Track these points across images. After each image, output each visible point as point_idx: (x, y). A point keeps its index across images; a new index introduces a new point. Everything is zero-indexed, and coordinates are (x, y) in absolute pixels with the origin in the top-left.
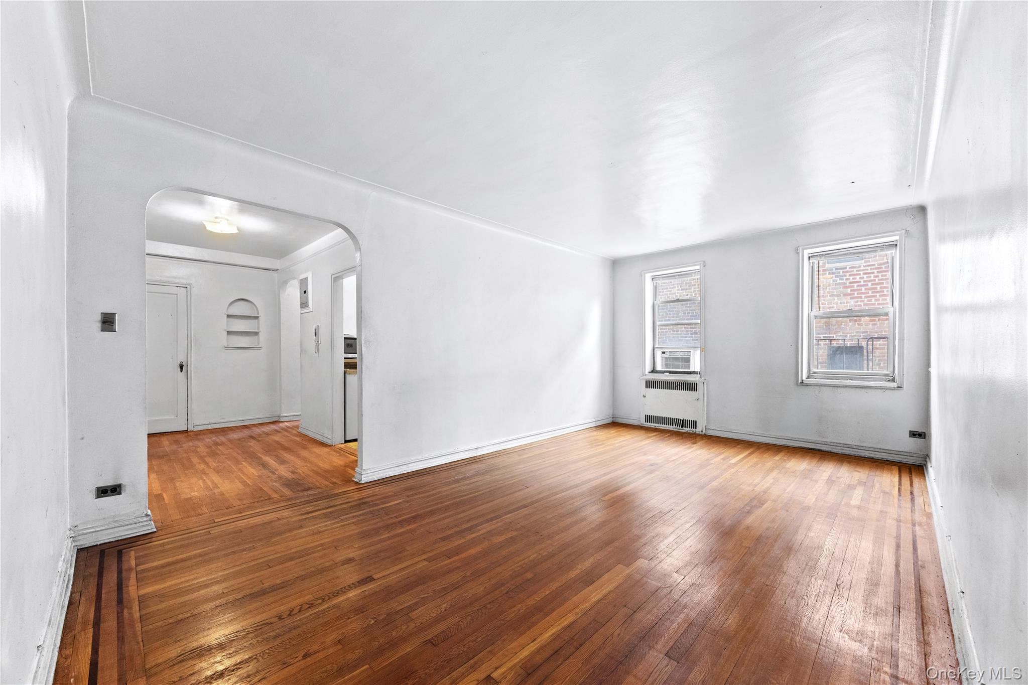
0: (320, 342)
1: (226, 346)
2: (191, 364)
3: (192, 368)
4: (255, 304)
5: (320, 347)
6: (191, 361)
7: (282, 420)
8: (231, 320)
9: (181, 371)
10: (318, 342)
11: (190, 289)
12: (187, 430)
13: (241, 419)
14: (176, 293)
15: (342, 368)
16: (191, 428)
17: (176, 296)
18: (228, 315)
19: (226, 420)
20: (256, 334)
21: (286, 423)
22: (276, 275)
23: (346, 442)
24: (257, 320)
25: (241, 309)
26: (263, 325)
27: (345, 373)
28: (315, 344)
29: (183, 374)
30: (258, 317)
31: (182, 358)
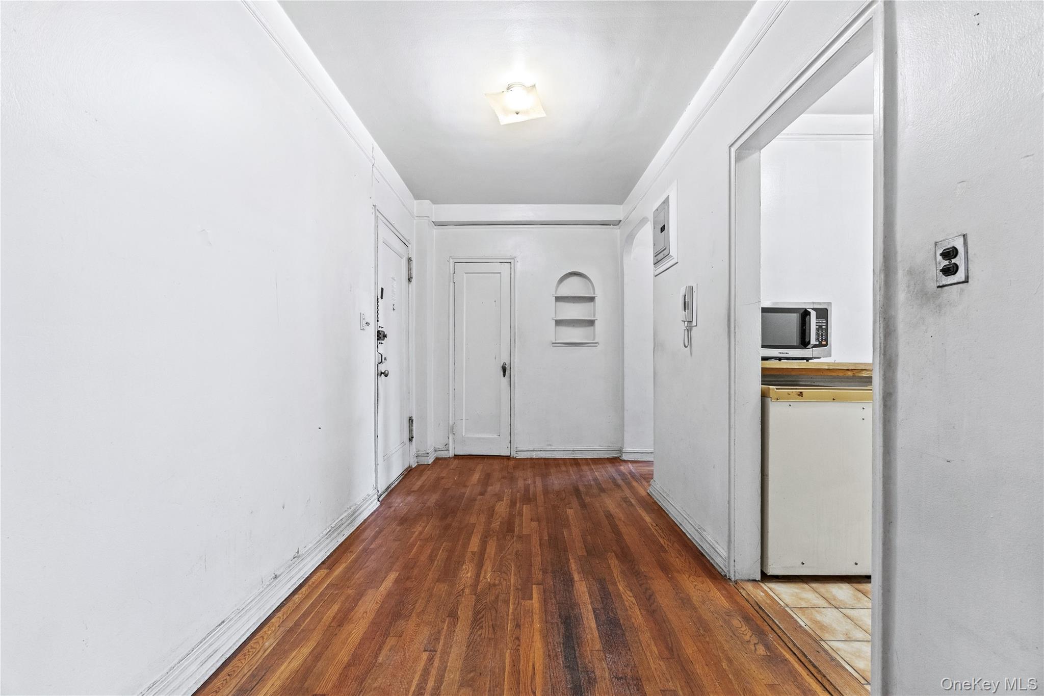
0: (694, 323)
1: (554, 342)
2: (514, 366)
3: (515, 372)
4: (591, 279)
5: (693, 332)
6: (514, 362)
7: (625, 457)
8: (561, 304)
9: (504, 376)
10: (691, 322)
11: (514, 263)
12: (510, 456)
13: (571, 448)
14: (499, 272)
15: (756, 386)
16: (514, 454)
17: (499, 275)
18: (556, 297)
19: (553, 448)
20: (591, 323)
21: (630, 465)
22: (619, 230)
23: (766, 577)
24: (592, 303)
25: (573, 287)
26: (601, 311)
27: (764, 396)
28: (683, 326)
29: (506, 379)
30: (594, 297)
31: (505, 359)
